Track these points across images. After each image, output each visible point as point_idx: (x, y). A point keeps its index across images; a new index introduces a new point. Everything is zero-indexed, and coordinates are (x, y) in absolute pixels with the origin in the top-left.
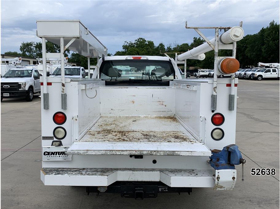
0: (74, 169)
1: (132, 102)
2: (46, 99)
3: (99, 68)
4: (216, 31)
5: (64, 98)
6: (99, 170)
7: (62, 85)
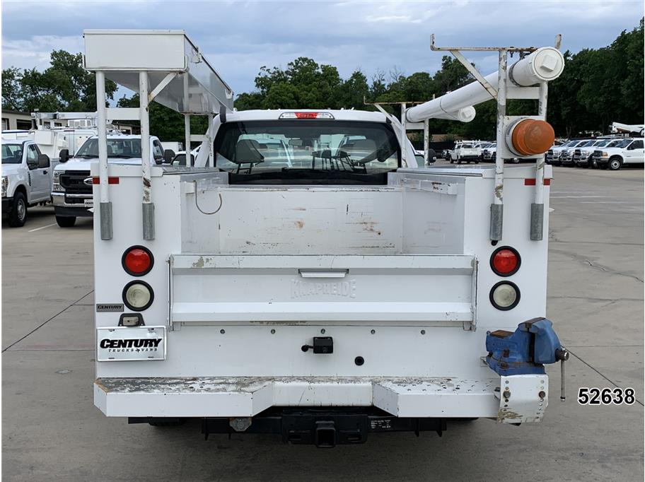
0: (171, 379)
1: (298, 224)
2: (106, 216)
3: (213, 140)
4: (502, 57)
5: (148, 213)
6: (230, 381)
7: (145, 183)
